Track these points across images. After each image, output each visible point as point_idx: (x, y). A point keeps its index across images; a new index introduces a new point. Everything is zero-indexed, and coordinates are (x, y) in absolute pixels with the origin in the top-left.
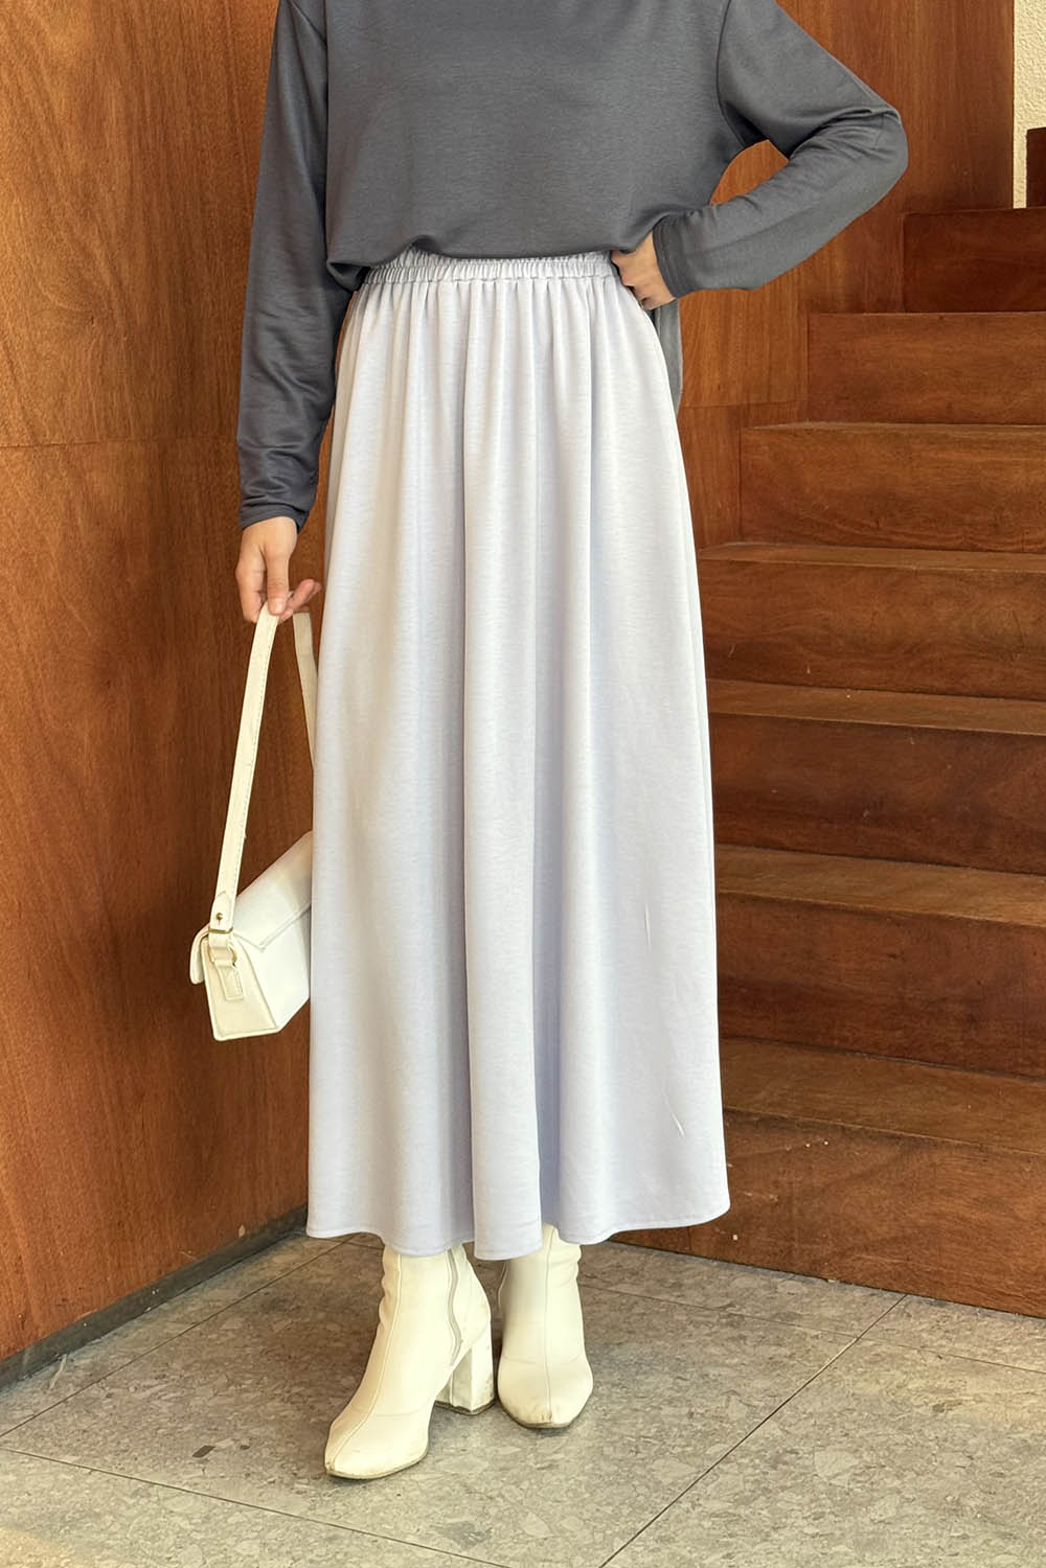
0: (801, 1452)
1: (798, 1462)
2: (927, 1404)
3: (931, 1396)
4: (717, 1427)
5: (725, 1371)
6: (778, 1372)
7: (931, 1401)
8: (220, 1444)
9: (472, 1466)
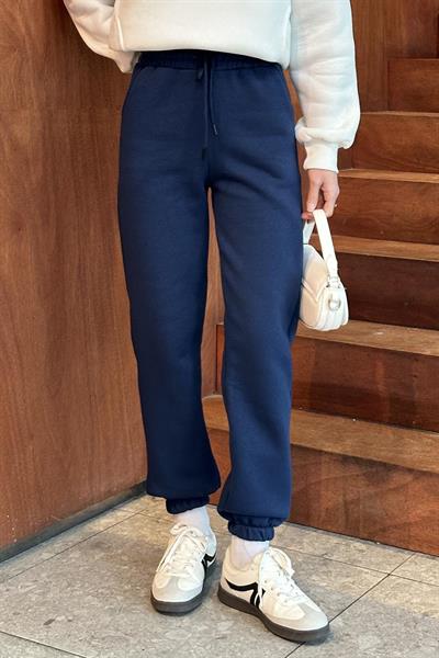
0: (352, 635)
1: (350, 640)
2: (419, 612)
3: (423, 607)
7: (423, 610)
8: (58, 619)
9: (183, 636)
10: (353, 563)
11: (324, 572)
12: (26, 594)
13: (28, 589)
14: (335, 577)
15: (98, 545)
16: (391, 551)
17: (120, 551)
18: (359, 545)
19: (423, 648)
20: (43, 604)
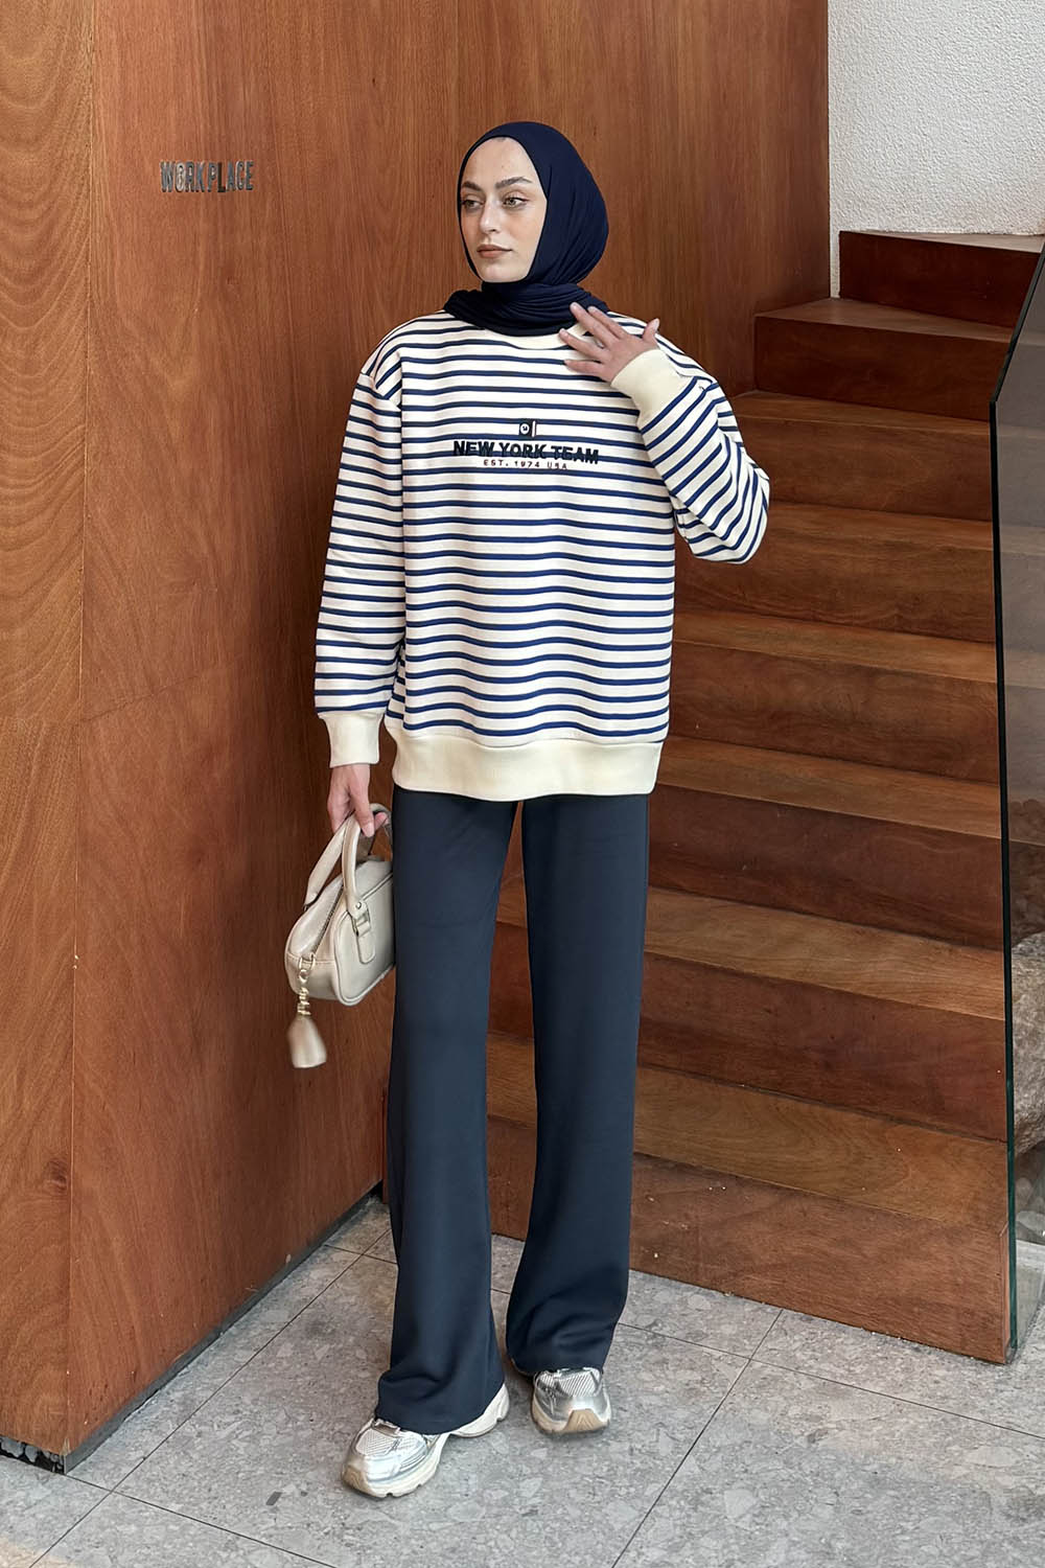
0: (714, 1491)
1: (712, 1502)
2: (802, 1435)
3: (806, 1424)
4: (652, 1465)
5: (655, 1400)
6: (693, 1400)
7: (806, 1430)
8: (287, 1490)
9: (473, 1513)
10: (696, 1337)
11: (657, 1363)
12: (229, 1439)
13: (229, 1430)
14: (674, 1371)
15: (315, 1329)
16: (749, 1307)
17: (351, 1339)
18: (699, 1300)
19: (817, 1510)
20: (258, 1460)
